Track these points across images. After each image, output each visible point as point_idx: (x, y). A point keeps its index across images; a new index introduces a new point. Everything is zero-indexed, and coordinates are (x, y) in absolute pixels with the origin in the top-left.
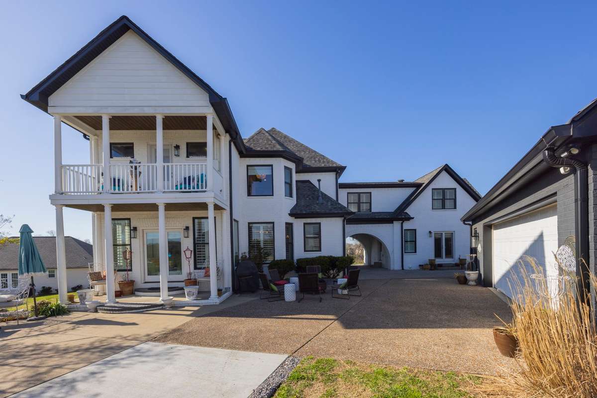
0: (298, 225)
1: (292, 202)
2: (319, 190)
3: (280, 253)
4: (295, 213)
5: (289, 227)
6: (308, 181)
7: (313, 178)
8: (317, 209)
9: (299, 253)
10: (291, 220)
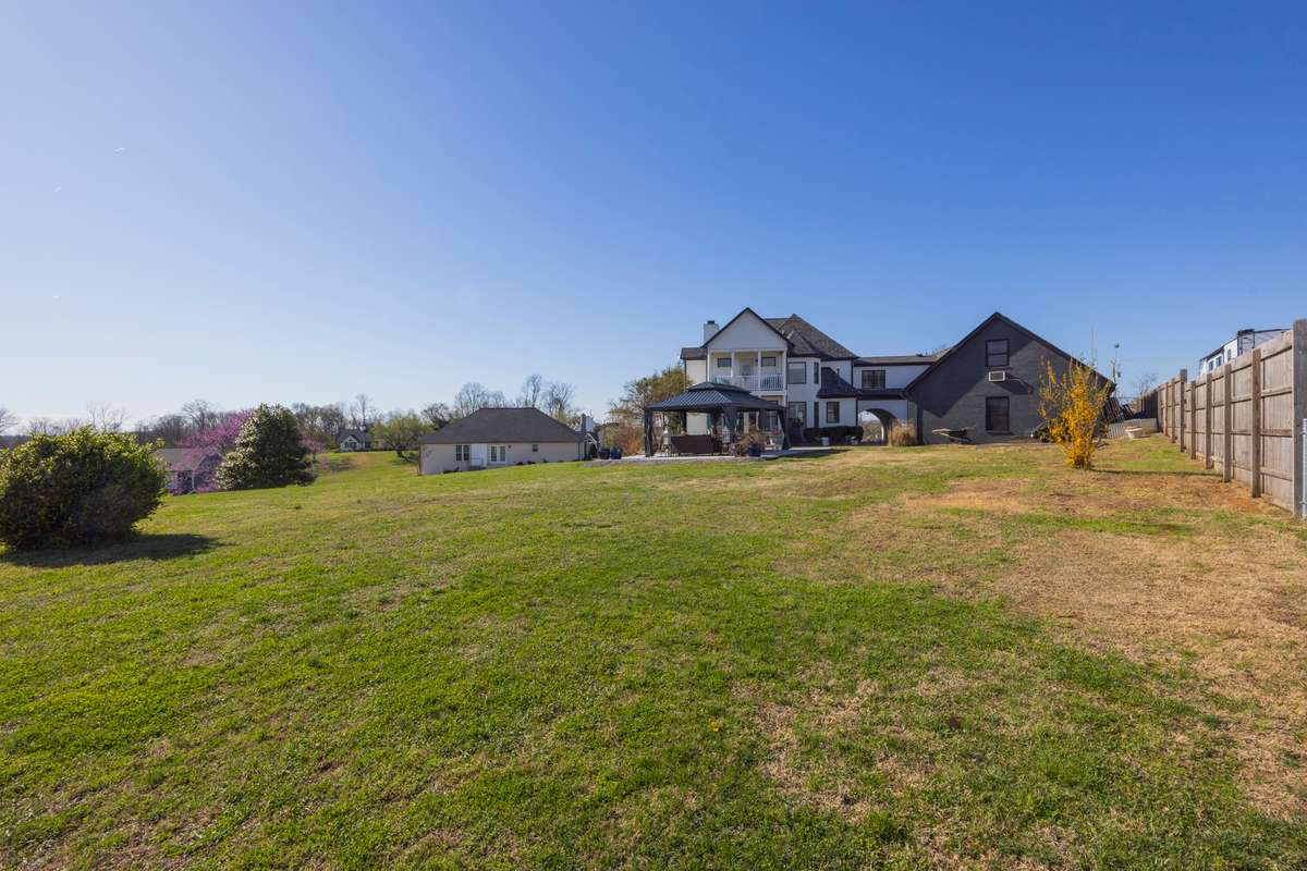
0: (823, 404)
1: (818, 387)
2: (838, 376)
3: (810, 424)
4: (820, 395)
5: (816, 404)
6: (829, 368)
7: (834, 366)
8: (836, 392)
9: (823, 424)
10: (817, 400)
